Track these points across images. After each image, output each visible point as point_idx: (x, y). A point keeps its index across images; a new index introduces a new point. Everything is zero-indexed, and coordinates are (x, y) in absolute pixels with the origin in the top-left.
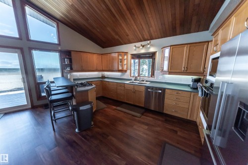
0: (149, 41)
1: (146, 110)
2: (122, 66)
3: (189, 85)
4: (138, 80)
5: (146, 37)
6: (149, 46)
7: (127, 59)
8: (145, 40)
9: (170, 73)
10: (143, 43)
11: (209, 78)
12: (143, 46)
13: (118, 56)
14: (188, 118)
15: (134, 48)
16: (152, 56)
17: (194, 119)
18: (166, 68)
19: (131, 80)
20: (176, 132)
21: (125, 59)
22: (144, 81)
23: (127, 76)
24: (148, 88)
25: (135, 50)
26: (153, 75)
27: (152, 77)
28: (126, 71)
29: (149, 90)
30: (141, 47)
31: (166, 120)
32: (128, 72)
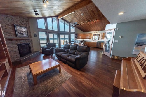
2: (90, 37)
4: (95, 41)
7: (91, 35)
8: (97, 31)
10: (96, 31)
13: (89, 35)
16: (99, 35)
18: (102, 38)
23: (91, 40)
24: (97, 42)
25: (94, 33)
26: (99, 40)
30: (96, 33)
32: (92, 39)
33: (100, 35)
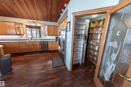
0: (36, 21)
1: (41, 52)
3: (55, 40)
4: (34, 40)
5: (35, 18)
6: (37, 23)
7: (23, 27)
9: (48, 35)
11: (59, 37)
12: (34, 22)
13: (15, 25)
14: (56, 49)
15: (28, 22)
16: (39, 28)
17: (57, 49)
19: (29, 40)
20: (54, 54)
21: (21, 28)
22: (37, 40)
24: (40, 42)
25: (28, 23)
26: (40, 36)
27: (40, 37)
28: (23, 35)
29: (41, 43)
30: (33, 23)
31: (50, 53)
32: (25, 35)
33: (42, 29)
